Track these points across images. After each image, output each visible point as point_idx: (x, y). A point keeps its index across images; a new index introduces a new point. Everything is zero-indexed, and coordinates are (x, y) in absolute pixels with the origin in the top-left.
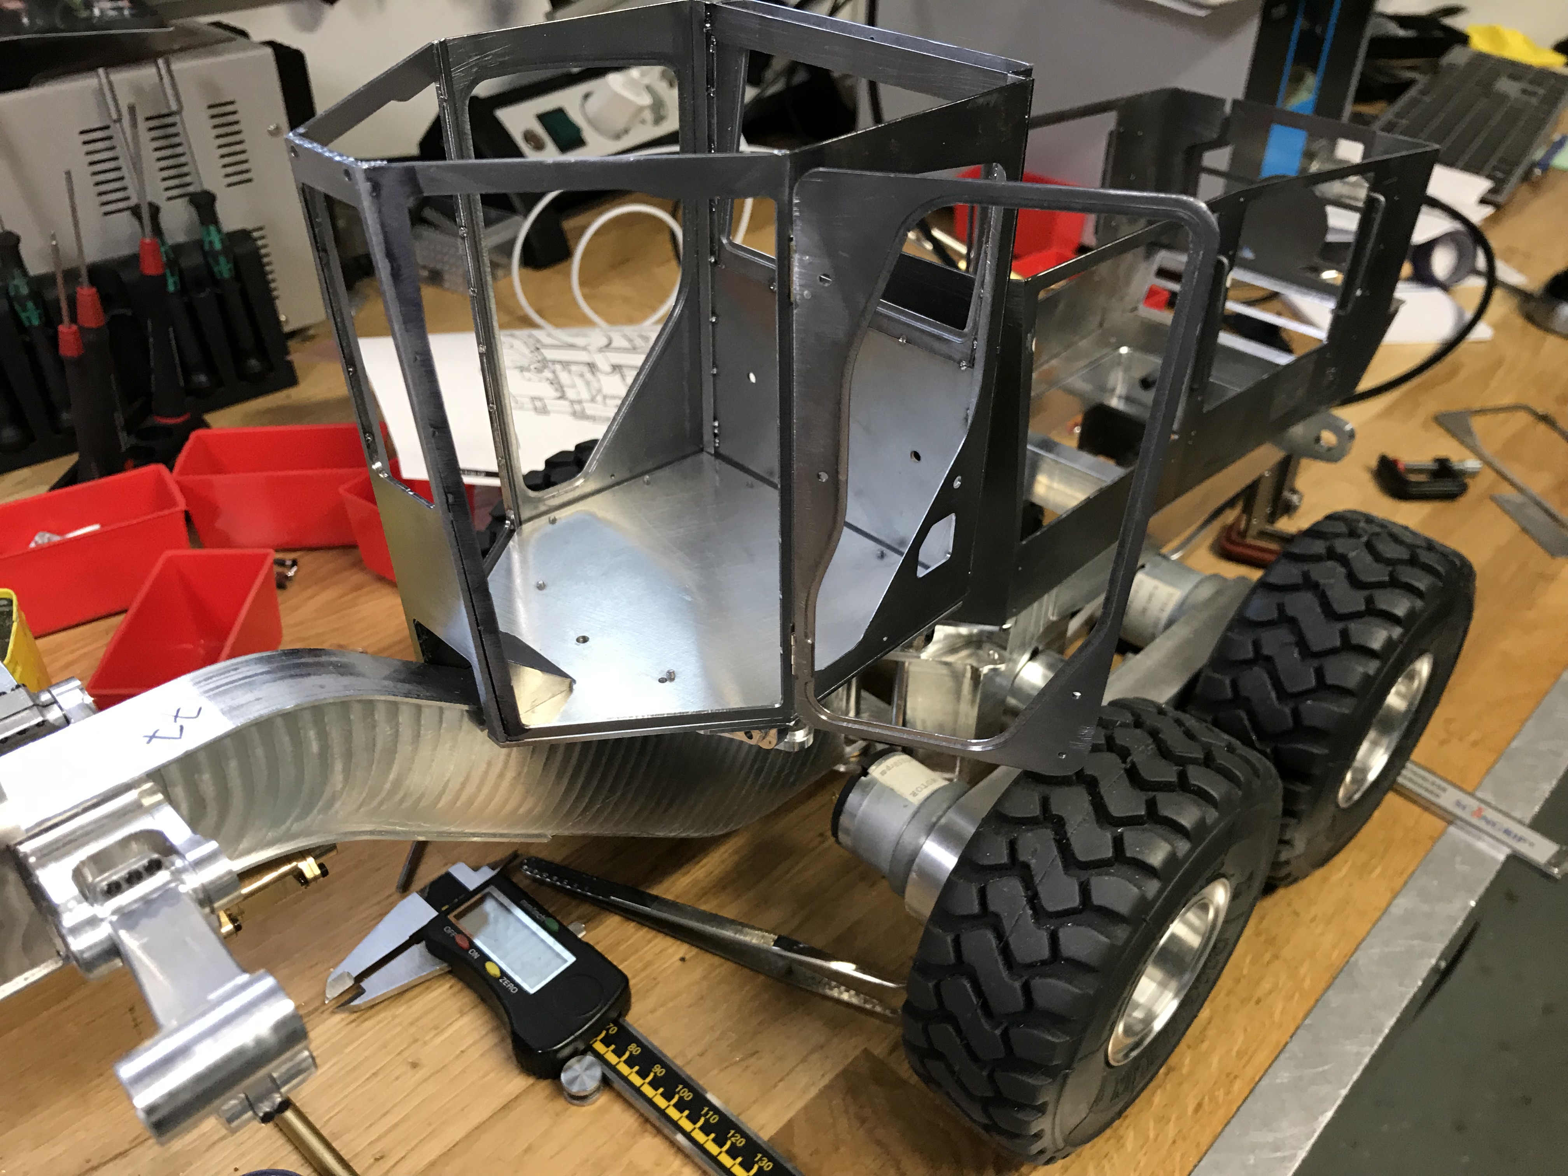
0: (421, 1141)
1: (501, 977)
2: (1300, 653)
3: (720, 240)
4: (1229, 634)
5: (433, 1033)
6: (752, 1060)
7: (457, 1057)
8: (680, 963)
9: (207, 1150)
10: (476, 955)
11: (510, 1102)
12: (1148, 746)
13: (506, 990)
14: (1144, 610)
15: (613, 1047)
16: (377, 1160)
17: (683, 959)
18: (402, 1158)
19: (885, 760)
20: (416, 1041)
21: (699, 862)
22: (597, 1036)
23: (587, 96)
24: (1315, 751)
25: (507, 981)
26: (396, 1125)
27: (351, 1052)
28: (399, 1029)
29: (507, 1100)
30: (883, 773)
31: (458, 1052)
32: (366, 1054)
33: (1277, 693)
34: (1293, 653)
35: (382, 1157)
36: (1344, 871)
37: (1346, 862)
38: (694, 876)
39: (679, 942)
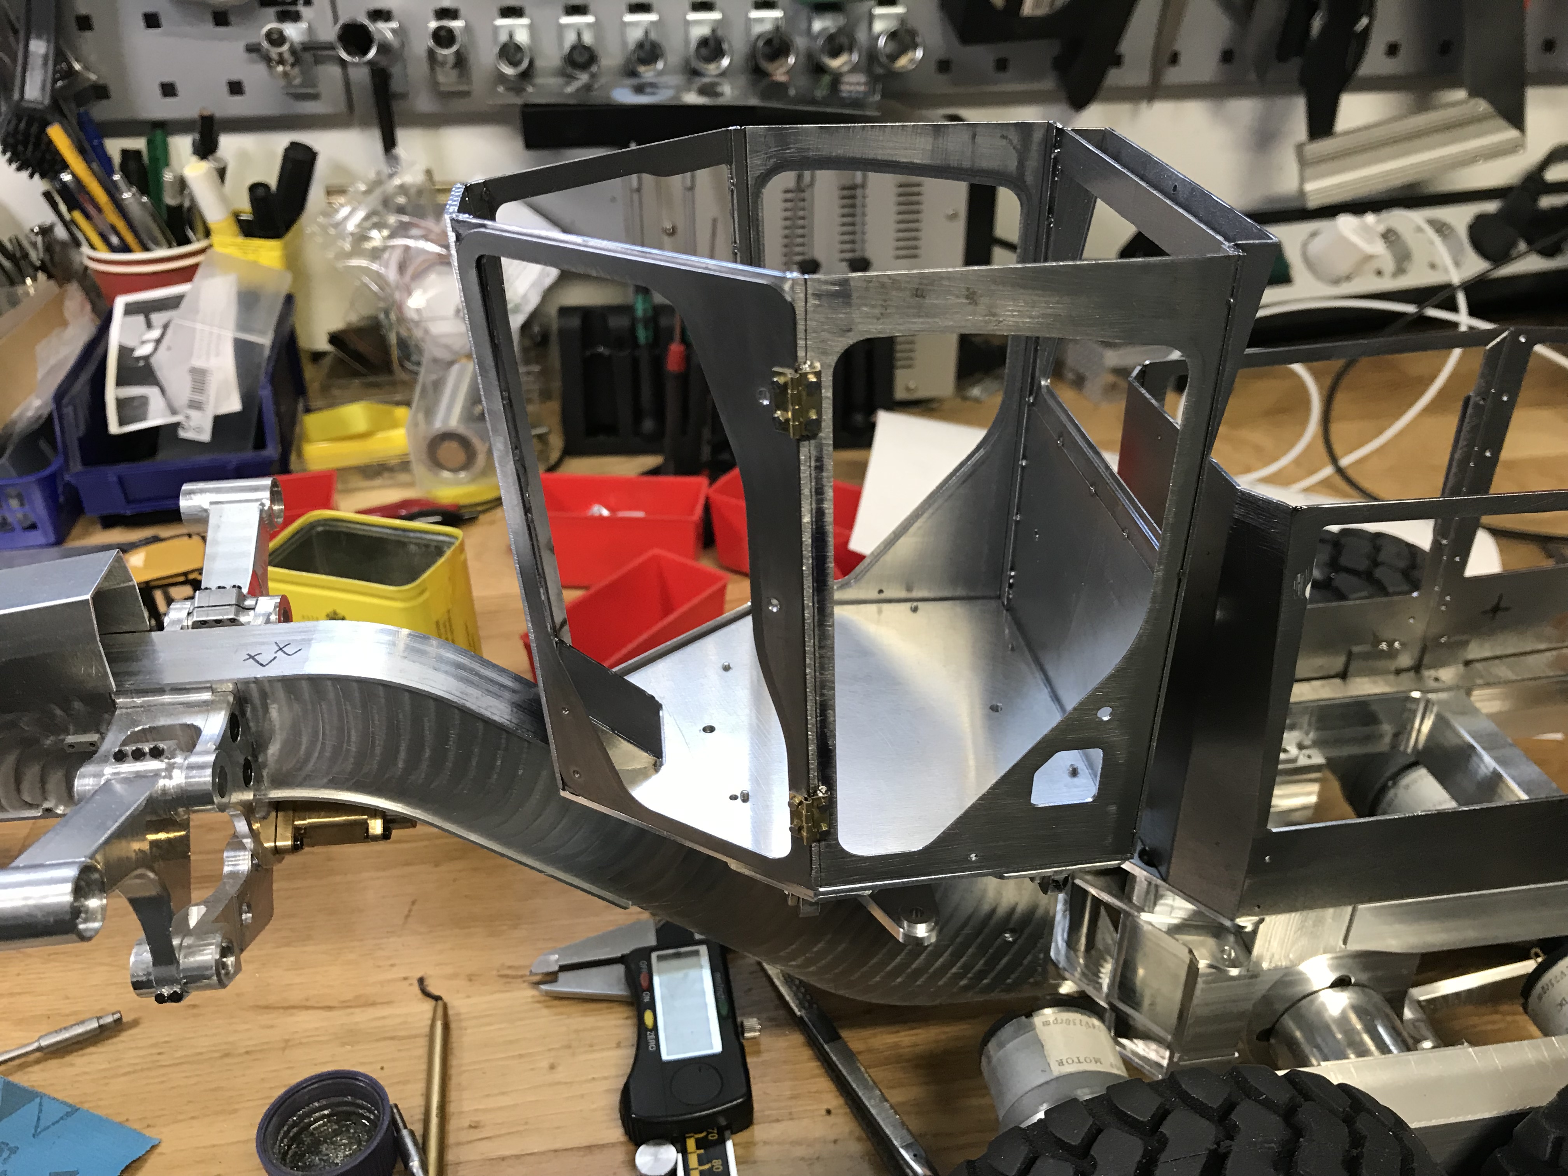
0: (509, 1133)
1: (651, 1031)
5: (587, 1049)
7: (587, 1081)
8: (824, 1112)
9: (377, 1040)
10: (647, 999)
11: (595, 1146)
13: (647, 1043)
15: (702, 1151)
16: (471, 1127)
17: (829, 1112)
18: (487, 1138)
20: (569, 1047)
21: (913, 1029)
22: (696, 1133)
23: (1314, 235)
25: (653, 1036)
26: (501, 1108)
27: (518, 1027)
29: (595, 1143)
31: (590, 1077)
32: (529, 1035)
35: (475, 1127)
38: (896, 1040)
39: (838, 1094)
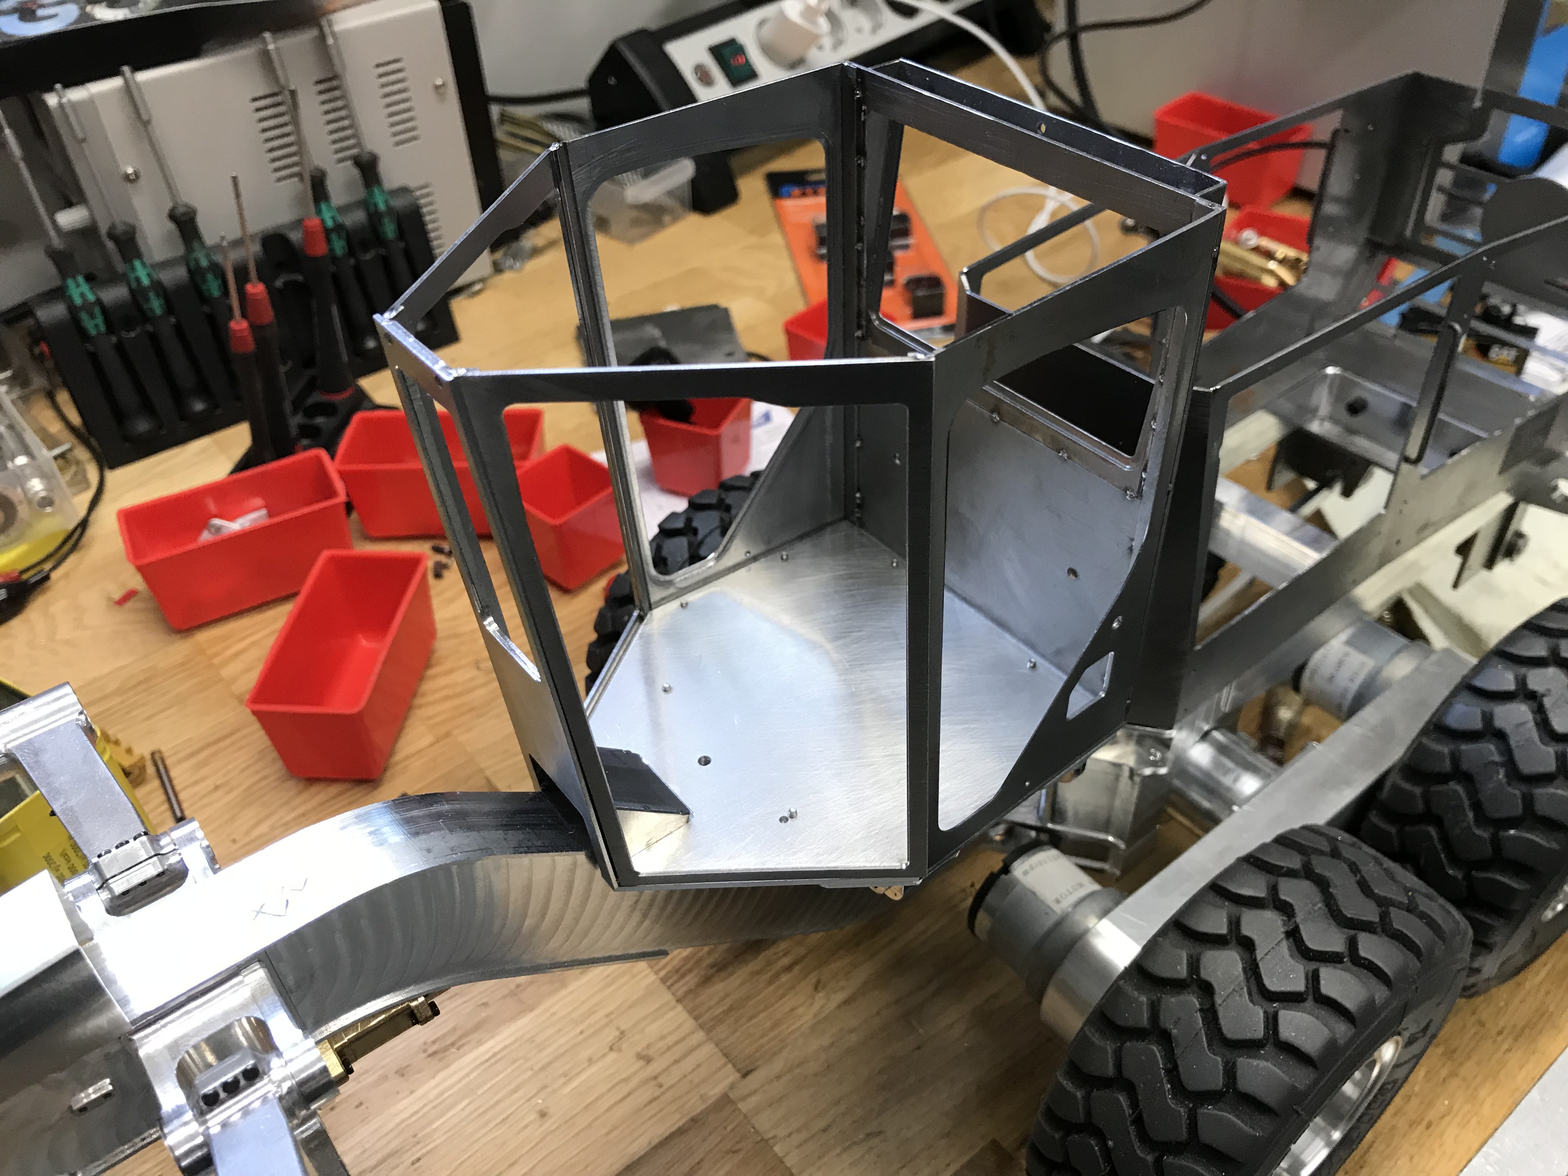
2: (1507, 775)
3: (868, 317)
4: (1425, 740)
5: (563, 1080)
6: (875, 1141)
12: (1315, 905)
14: (1332, 678)
19: (1029, 857)
24: (1515, 885)
27: (484, 1093)
28: (530, 1073)
30: (1026, 873)
32: (497, 1098)
33: (1475, 816)
34: (1498, 773)
36: (1543, 974)
37: (1545, 965)
